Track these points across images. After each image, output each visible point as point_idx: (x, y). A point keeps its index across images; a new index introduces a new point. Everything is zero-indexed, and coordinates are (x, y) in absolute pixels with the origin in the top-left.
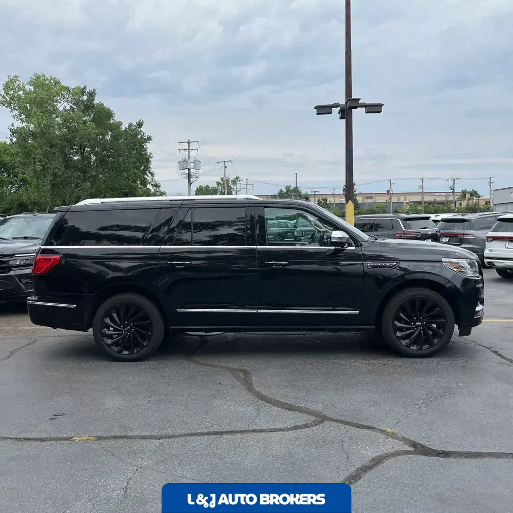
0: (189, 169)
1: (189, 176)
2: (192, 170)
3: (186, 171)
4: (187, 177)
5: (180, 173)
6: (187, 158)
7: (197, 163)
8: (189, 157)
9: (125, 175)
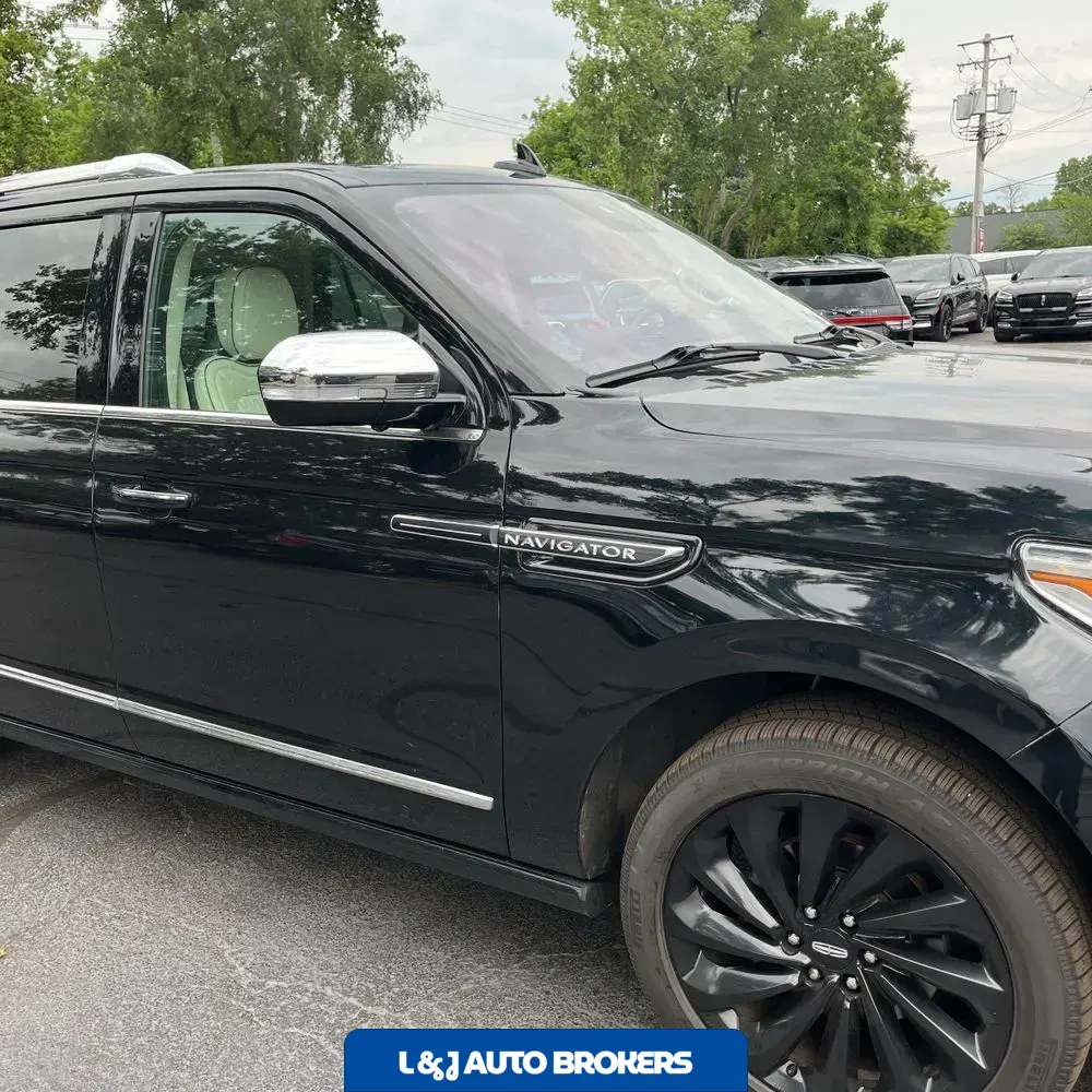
0: (982, 116)
1: (981, 134)
2: (990, 118)
3: (975, 121)
4: (975, 137)
5: (956, 129)
6: (979, 86)
7: (1006, 95)
8: (985, 83)
9: (834, 147)
